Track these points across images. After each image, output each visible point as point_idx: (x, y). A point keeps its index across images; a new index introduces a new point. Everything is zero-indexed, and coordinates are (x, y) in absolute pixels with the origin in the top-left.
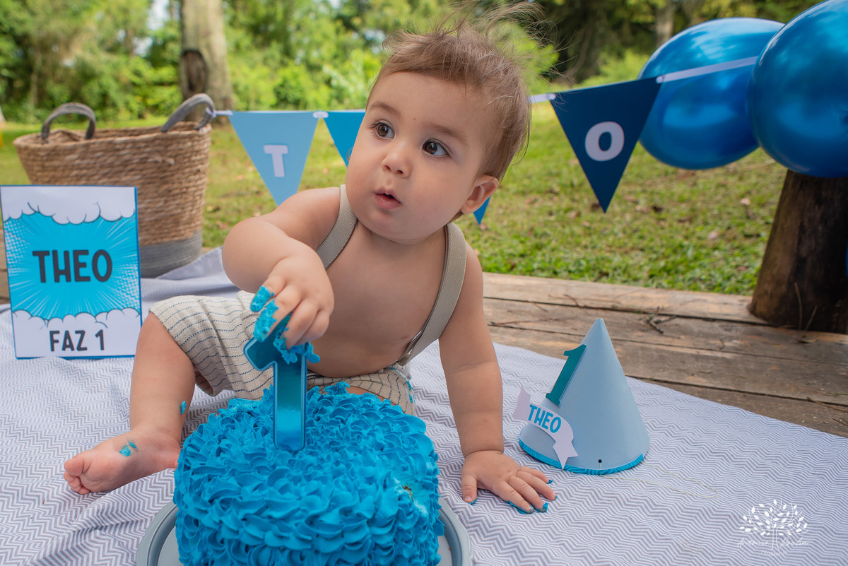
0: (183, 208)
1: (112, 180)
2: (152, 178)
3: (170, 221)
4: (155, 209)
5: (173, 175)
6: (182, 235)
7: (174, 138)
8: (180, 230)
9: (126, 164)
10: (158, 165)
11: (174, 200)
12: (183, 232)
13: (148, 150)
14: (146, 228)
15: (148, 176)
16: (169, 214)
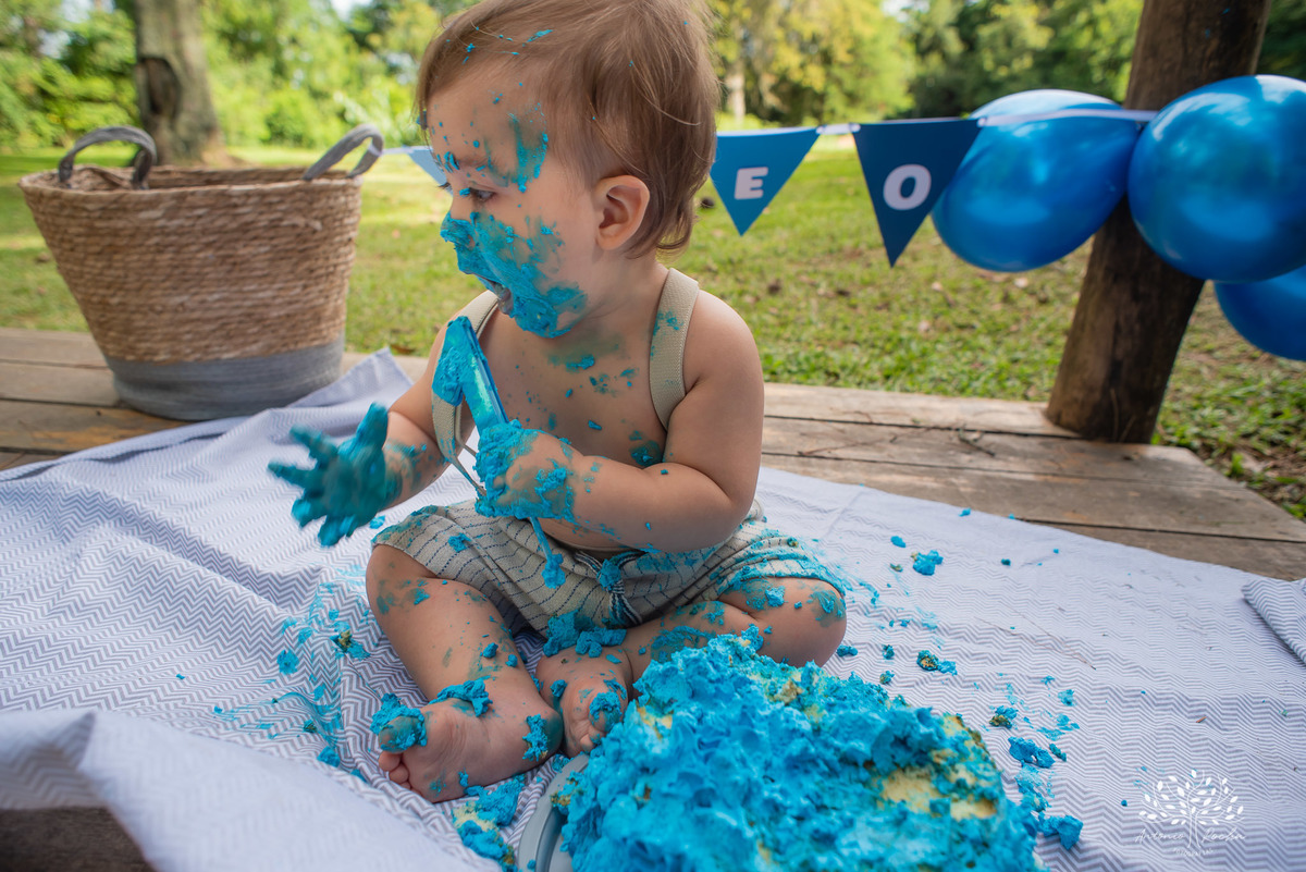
0: (327, 297)
1: (222, 253)
2: (287, 251)
3: (308, 317)
4: (287, 299)
5: (317, 247)
6: (325, 338)
7: (323, 190)
8: (321, 331)
9: (245, 228)
10: (298, 231)
11: (317, 284)
12: (325, 333)
13: (283, 207)
14: (273, 328)
15: (279, 248)
16: (308, 305)
